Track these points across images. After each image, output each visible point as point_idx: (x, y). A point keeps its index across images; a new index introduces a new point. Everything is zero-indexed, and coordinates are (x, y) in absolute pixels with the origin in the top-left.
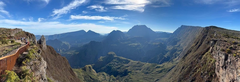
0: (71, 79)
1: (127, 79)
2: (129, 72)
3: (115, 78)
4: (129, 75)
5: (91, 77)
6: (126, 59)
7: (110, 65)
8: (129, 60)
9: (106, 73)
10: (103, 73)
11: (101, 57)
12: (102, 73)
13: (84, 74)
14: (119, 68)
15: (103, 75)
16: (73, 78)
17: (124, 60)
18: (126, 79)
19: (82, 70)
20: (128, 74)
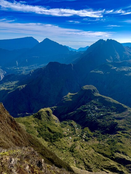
0: (14, 137)
1: (112, 141)
2: (120, 129)
3: (91, 133)
4: (119, 135)
5: (51, 128)
6: (118, 102)
7: (86, 109)
8: (126, 107)
9: (77, 122)
10: (72, 123)
11: (69, 94)
12: (70, 122)
13: (37, 125)
14: (101, 117)
15: (72, 125)
16: (18, 136)
17: (115, 104)
18: (111, 139)
19: (33, 119)
20: (118, 132)
